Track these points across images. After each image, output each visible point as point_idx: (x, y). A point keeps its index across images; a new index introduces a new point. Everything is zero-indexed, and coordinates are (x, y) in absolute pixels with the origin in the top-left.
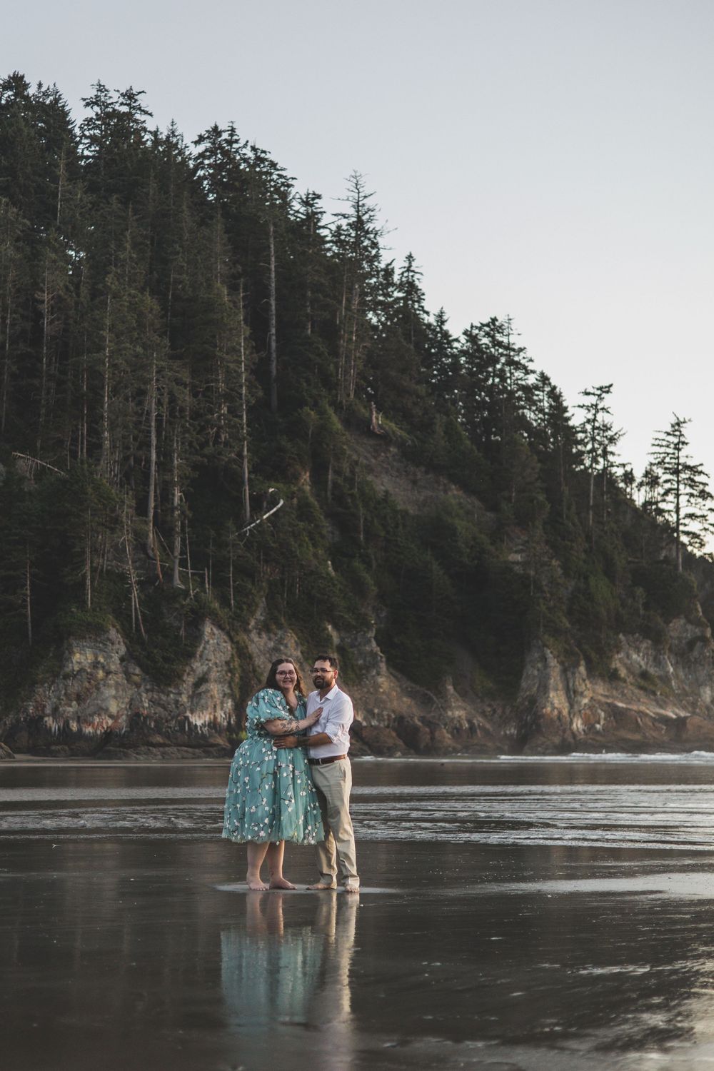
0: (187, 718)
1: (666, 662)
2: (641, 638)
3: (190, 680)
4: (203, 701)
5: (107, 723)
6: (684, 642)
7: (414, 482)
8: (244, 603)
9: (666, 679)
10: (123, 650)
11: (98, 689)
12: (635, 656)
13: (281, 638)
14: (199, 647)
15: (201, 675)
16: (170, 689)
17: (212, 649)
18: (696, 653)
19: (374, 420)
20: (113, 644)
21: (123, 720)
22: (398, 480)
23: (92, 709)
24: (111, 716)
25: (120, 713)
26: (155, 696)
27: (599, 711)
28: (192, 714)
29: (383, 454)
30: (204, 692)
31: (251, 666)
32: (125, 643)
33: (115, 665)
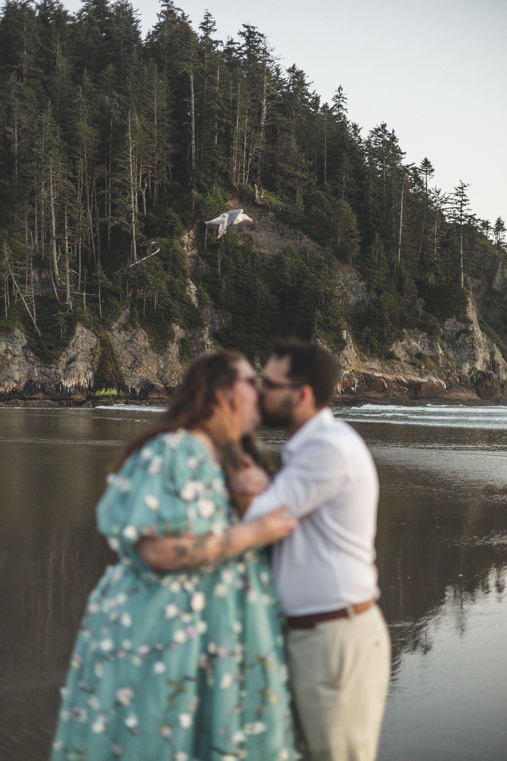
0: (61, 383)
1: (437, 347)
2: (419, 331)
3: (65, 360)
4: (71, 373)
5: (13, 385)
6: (454, 333)
7: (282, 235)
8: (110, 313)
9: (435, 358)
10: (25, 342)
11: (8, 365)
12: (414, 343)
13: (135, 334)
14: (72, 340)
15: (72, 357)
16: (52, 366)
17: (80, 341)
18: (460, 341)
19: (257, 196)
20: (17, 339)
21: (22, 384)
22: (272, 233)
23: (4, 377)
24: (15, 382)
25: (22, 380)
26: (43, 370)
27: (355, 379)
28: (65, 380)
29: (264, 217)
30: (72, 367)
31: (110, 351)
32: (26, 338)
33: (18, 351)
